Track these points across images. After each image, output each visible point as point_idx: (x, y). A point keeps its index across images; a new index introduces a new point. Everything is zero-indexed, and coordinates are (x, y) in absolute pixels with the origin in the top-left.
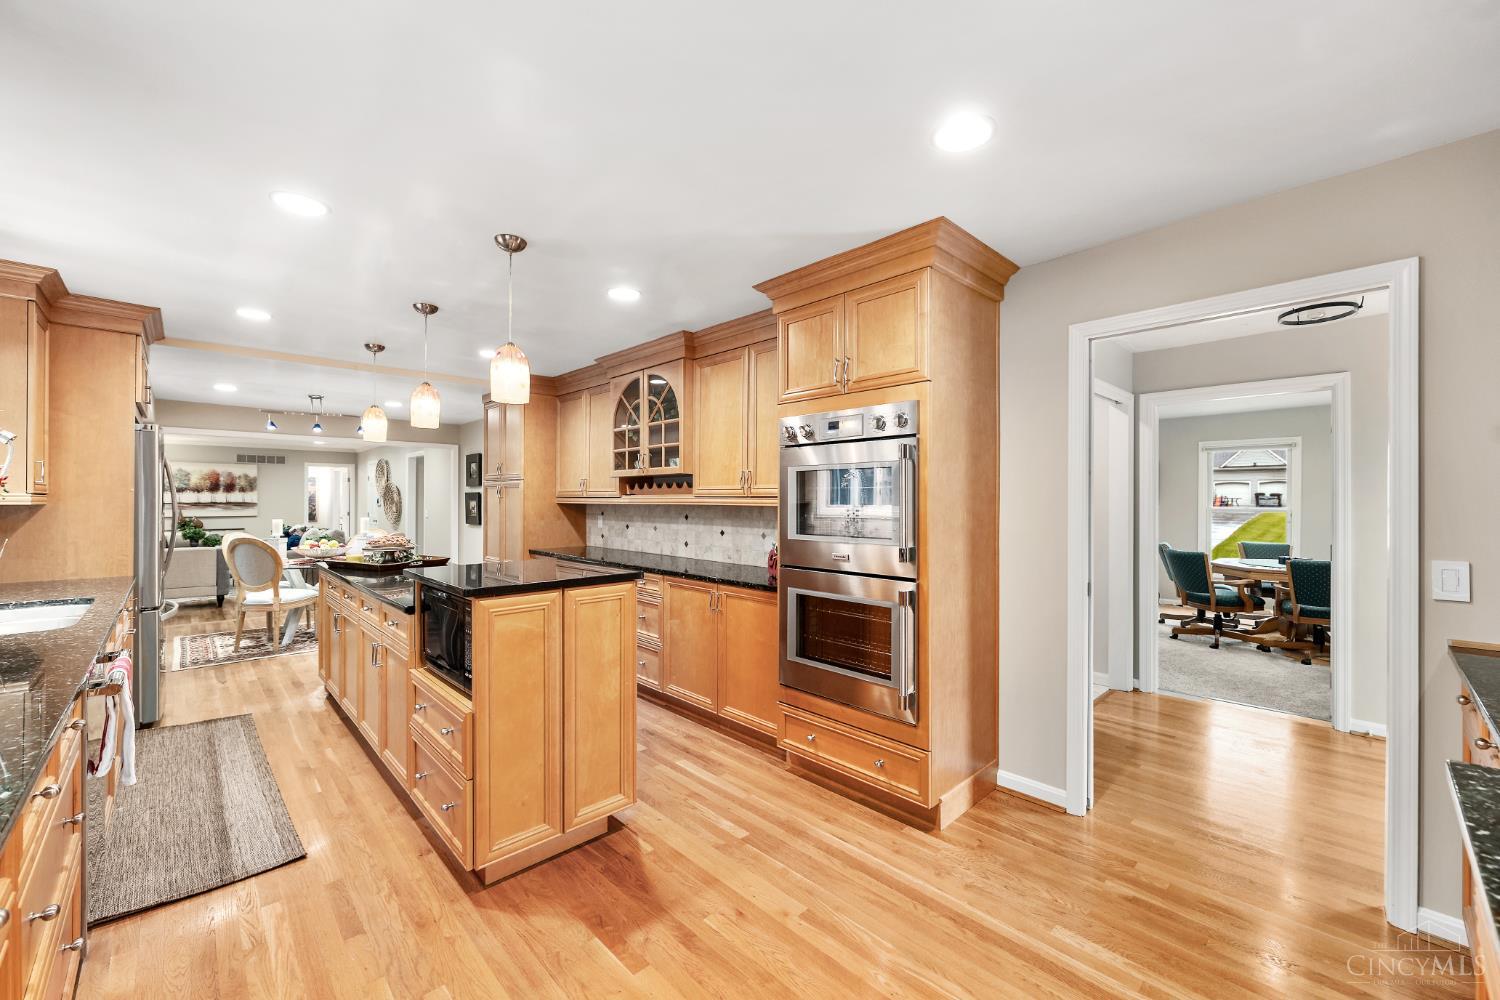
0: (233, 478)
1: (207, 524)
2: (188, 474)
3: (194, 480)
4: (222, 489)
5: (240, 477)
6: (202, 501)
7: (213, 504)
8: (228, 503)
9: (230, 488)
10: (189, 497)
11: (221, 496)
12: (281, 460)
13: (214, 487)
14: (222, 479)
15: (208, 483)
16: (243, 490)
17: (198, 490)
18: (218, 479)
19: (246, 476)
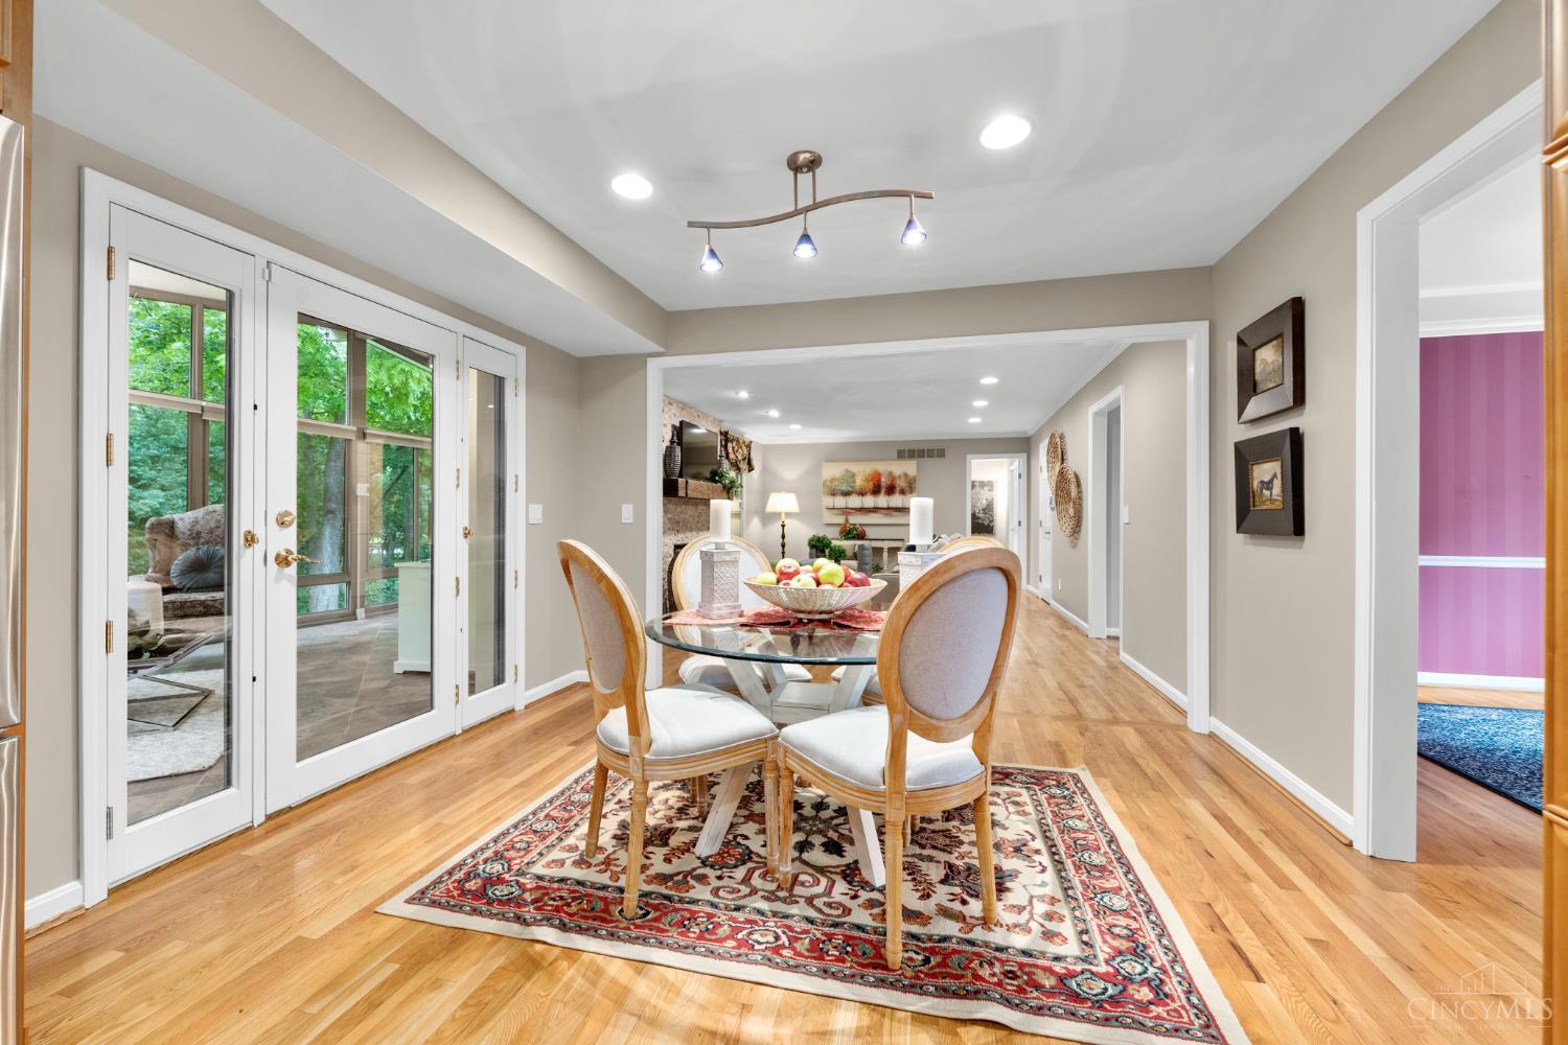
0: (893, 479)
1: (870, 532)
2: (853, 476)
3: (859, 482)
4: (883, 491)
5: (900, 477)
6: (866, 506)
7: (875, 510)
8: (889, 508)
9: (891, 490)
10: (855, 501)
11: (882, 500)
12: (941, 453)
13: (876, 491)
14: (883, 479)
15: (871, 486)
16: (903, 492)
17: (862, 494)
18: (879, 481)
19: (906, 475)
